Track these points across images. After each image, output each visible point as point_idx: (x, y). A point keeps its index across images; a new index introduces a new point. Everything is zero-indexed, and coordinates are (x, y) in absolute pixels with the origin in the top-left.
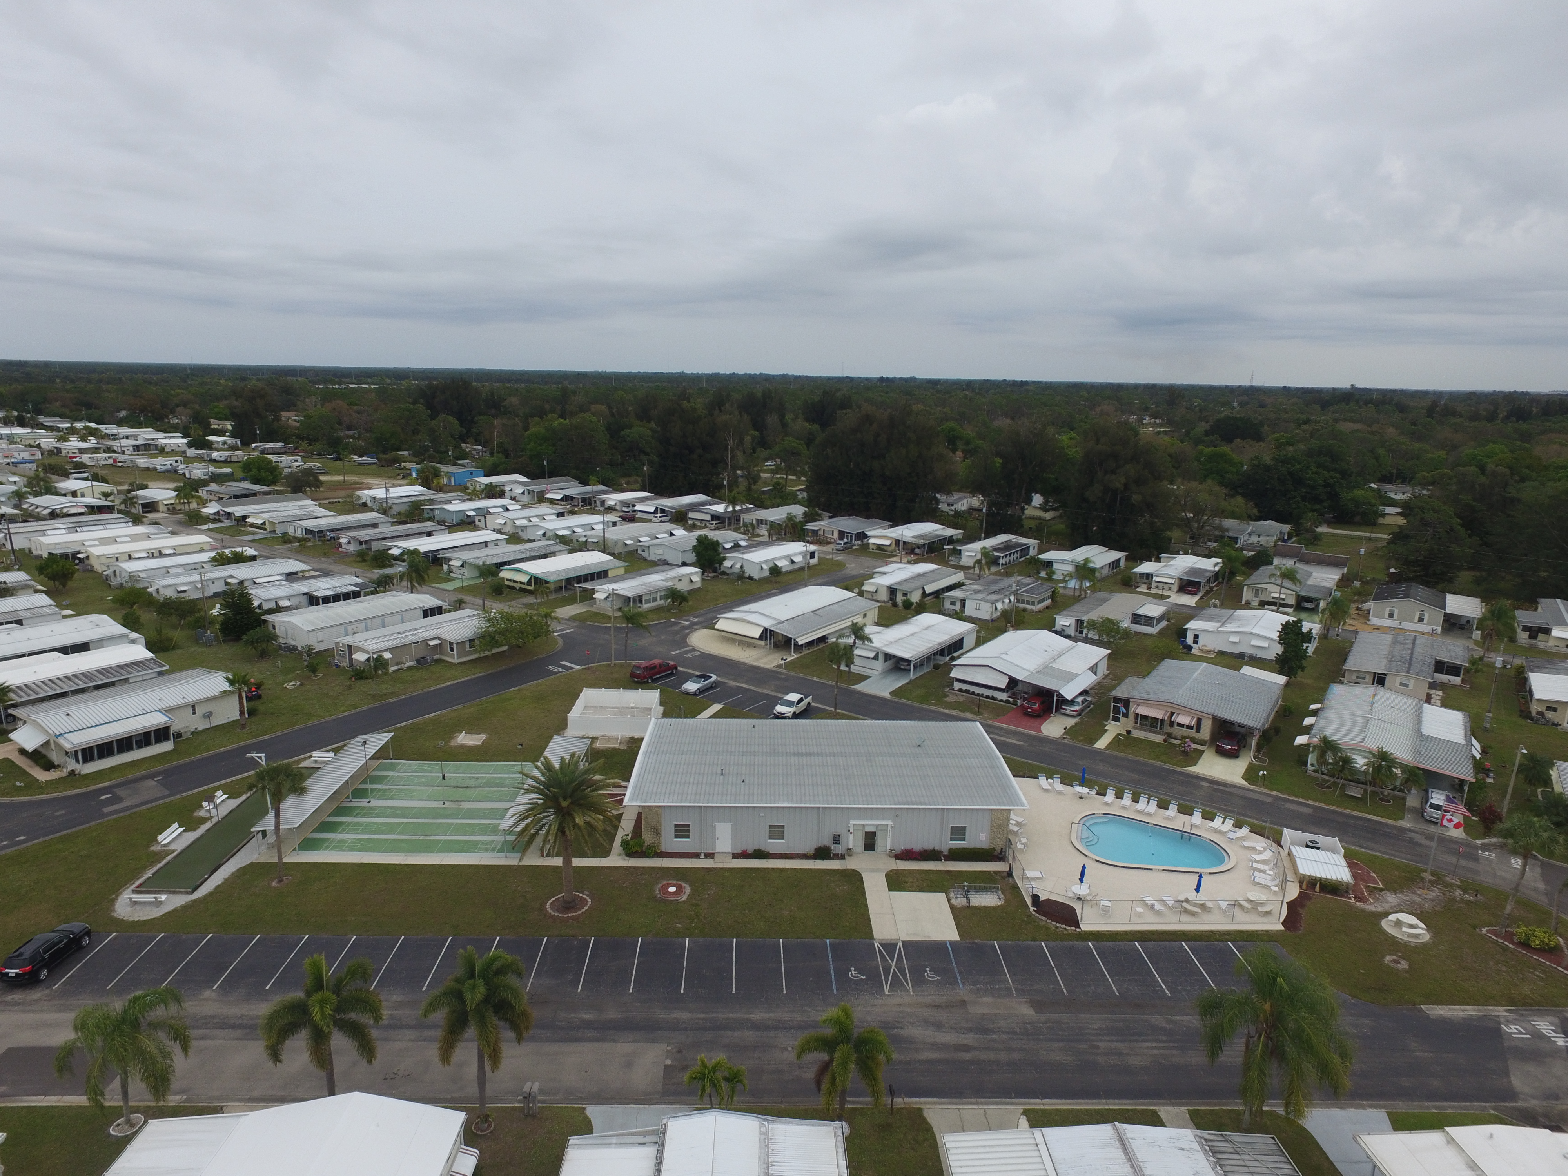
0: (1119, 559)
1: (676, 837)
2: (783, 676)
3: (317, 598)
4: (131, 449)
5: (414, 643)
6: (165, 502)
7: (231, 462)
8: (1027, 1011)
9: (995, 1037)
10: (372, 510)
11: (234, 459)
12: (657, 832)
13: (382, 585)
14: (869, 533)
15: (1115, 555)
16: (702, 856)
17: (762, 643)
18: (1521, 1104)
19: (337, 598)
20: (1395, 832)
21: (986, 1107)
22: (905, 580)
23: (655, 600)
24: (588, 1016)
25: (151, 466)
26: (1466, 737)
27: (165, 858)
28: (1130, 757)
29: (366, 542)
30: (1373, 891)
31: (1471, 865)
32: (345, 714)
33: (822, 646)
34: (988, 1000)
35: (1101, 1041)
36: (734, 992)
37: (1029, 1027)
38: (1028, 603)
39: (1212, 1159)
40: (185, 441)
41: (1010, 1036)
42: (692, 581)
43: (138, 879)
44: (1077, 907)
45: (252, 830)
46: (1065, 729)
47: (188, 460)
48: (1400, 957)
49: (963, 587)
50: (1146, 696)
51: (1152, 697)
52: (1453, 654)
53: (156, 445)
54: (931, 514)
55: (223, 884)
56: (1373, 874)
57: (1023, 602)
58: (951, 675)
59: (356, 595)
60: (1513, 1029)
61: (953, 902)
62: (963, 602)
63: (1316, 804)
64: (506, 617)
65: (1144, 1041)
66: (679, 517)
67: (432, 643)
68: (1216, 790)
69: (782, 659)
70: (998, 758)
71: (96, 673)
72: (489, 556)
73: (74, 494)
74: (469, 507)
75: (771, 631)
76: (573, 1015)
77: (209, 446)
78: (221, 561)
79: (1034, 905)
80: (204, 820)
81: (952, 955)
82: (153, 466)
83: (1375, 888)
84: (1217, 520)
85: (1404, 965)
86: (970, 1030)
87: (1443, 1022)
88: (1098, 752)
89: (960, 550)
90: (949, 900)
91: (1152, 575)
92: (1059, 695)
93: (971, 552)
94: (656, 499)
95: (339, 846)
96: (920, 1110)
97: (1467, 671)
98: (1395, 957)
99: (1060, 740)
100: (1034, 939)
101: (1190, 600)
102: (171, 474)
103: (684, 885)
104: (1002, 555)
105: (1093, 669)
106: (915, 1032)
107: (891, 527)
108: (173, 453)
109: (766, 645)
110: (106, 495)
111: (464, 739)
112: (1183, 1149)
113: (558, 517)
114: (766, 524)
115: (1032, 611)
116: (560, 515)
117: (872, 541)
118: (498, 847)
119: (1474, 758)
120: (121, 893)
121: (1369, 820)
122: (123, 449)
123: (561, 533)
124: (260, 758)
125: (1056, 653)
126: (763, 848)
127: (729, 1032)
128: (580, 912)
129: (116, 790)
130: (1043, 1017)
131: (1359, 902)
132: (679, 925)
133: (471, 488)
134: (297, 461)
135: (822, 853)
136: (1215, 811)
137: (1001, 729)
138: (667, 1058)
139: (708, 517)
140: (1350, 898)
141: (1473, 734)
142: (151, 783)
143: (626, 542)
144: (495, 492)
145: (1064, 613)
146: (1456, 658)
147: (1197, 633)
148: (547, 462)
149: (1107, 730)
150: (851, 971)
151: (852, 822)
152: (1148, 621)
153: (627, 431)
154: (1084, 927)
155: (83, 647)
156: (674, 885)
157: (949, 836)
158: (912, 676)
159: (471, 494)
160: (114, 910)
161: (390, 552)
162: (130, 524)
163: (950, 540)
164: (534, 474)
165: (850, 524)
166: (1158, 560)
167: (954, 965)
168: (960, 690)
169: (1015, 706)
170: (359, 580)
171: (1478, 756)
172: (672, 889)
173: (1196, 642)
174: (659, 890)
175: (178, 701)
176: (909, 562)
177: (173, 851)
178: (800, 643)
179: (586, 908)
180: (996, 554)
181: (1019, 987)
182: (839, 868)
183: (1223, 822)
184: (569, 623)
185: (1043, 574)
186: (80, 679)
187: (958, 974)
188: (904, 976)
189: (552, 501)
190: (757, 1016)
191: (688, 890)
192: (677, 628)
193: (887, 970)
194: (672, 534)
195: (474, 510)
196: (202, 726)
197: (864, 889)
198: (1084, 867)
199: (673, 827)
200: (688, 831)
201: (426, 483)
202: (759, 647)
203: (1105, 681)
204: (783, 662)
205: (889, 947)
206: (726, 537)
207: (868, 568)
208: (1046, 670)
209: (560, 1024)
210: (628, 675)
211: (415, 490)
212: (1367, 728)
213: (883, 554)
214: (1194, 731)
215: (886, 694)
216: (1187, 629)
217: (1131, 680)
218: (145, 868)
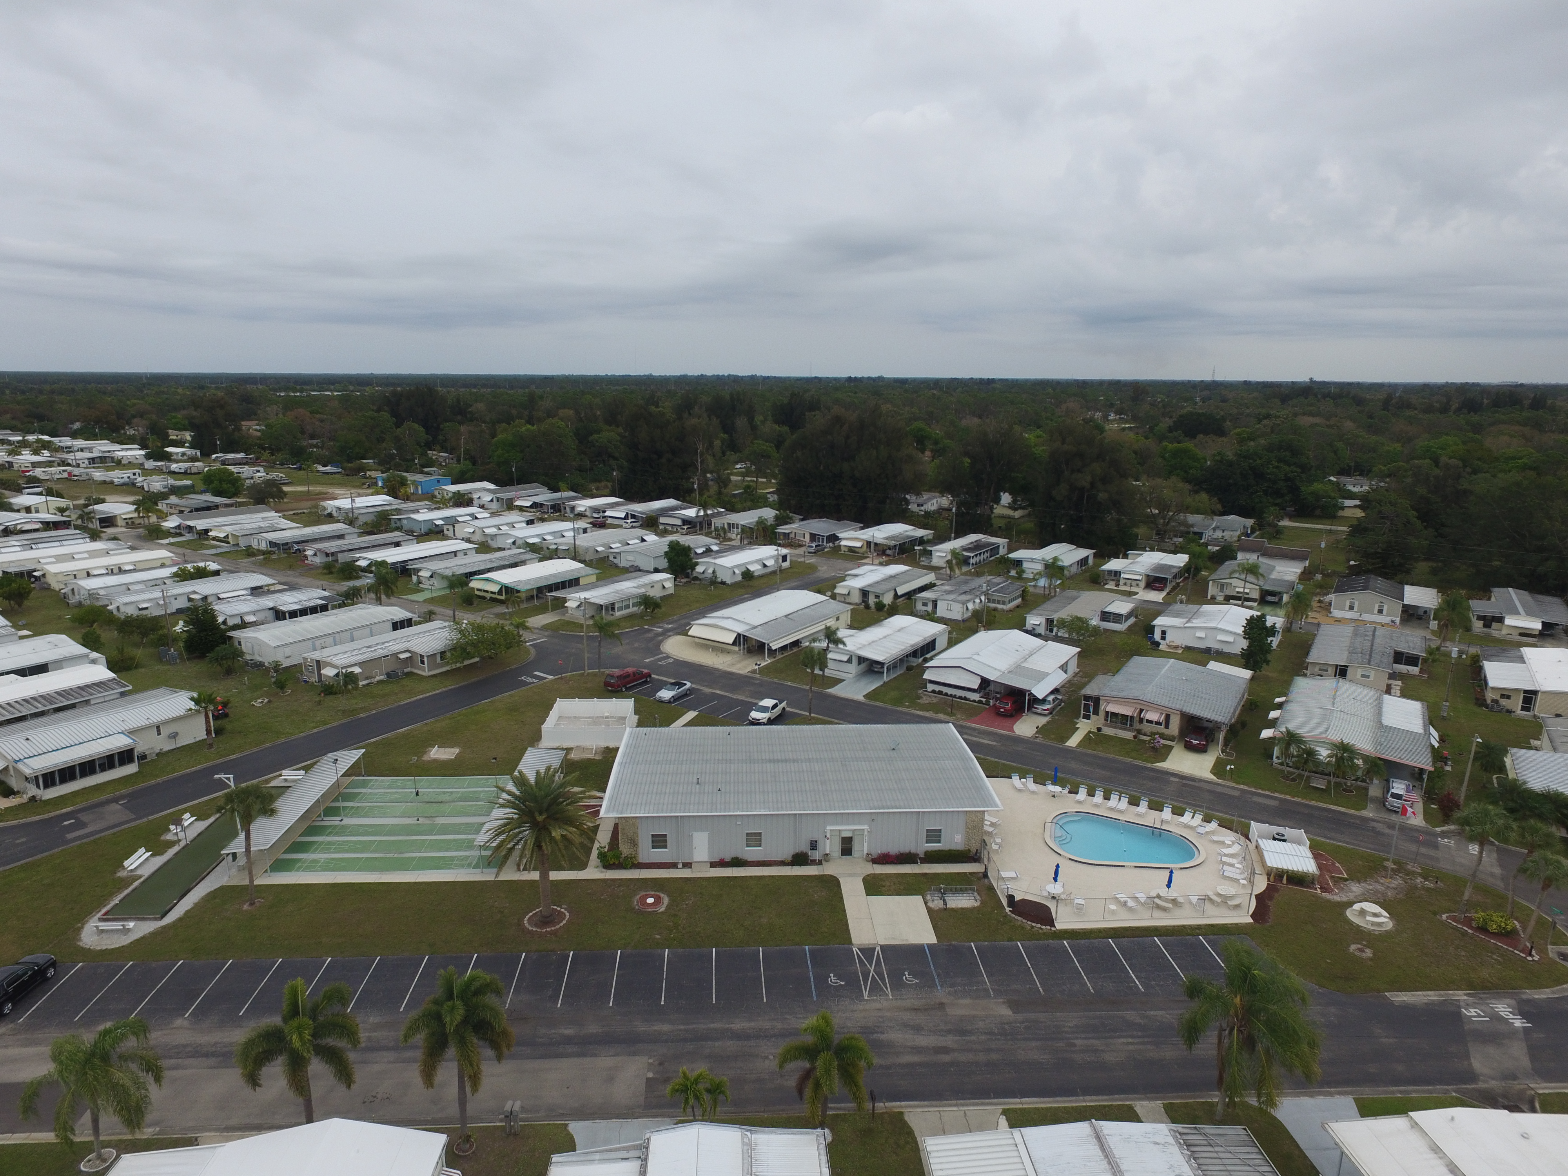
0: (1088, 557)
1: (654, 847)
2: (758, 682)
3: (284, 613)
4: (86, 462)
5: (384, 657)
6: (124, 517)
7: (191, 474)
8: (1005, 1012)
9: (973, 1038)
10: (338, 521)
11: (194, 470)
12: (634, 843)
13: (350, 598)
14: (841, 535)
15: (1083, 553)
16: (680, 866)
17: (736, 648)
18: (1481, 1085)
19: (304, 612)
20: (1358, 822)
21: (965, 1108)
22: (877, 582)
23: (628, 607)
24: (568, 1032)
25: (108, 479)
26: (1424, 726)
27: (132, 884)
28: (1101, 754)
29: (333, 554)
30: (1338, 881)
31: (1431, 852)
32: (315, 730)
33: (795, 650)
34: (967, 1001)
35: (1077, 1038)
36: (714, 1002)
37: (1007, 1027)
38: (999, 602)
39: (1186, 1152)
40: (143, 452)
41: (989, 1037)
42: (664, 587)
43: (105, 906)
44: (1052, 905)
45: (222, 852)
46: (1037, 728)
47: (146, 472)
48: (1364, 945)
49: (935, 588)
50: (1115, 693)
51: (1121, 694)
52: (1411, 645)
53: (113, 458)
54: (902, 516)
55: (192, 908)
56: (1337, 865)
57: (994, 602)
58: (924, 677)
59: (324, 608)
60: (1472, 1012)
61: (930, 904)
62: (935, 603)
63: (1282, 796)
64: (479, 629)
65: (1119, 1037)
66: (650, 523)
67: (403, 656)
68: (1184, 785)
69: (756, 664)
70: (972, 760)
71: (56, 695)
72: (458, 566)
73: (28, 510)
74: (437, 516)
75: (744, 636)
76: (553, 1031)
77: (168, 457)
78: (183, 576)
79: (1009, 905)
80: (172, 844)
81: (930, 958)
82: (110, 479)
83: (1341, 878)
84: (1182, 516)
85: (1368, 953)
86: (949, 1032)
87: (1406, 1008)
88: (1070, 750)
89: (931, 551)
90: (926, 903)
91: (1120, 572)
92: (1031, 694)
93: (942, 552)
94: (626, 504)
95: (312, 866)
96: (901, 1113)
97: (1425, 660)
98: (1360, 946)
99: (1032, 740)
100: (1010, 940)
101: (1157, 596)
102: (129, 487)
103: (662, 895)
104: (972, 555)
105: (1064, 668)
106: (894, 1036)
107: (862, 528)
108: (130, 465)
109: (740, 650)
110: (62, 510)
111: (436, 753)
112: (1158, 1144)
113: (527, 524)
114: (738, 528)
115: (1003, 610)
116: (530, 522)
117: (843, 543)
118: (474, 863)
119: (1432, 746)
120: (87, 921)
121: (1335, 811)
122: (78, 462)
123: (531, 541)
124: (228, 779)
125: (1027, 652)
126: (740, 856)
127: (710, 1043)
128: (558, 927)
129: (79, 815)
130: (1020, 1017)
131: (1325, 892)
132: (658, 937)
133: (439, 496)
134: (259, 471)
135: (800, 859)
136: (1184, 806)
137: (974, 729)
138: (648, 1071)
139: (679, 522)
140: (1316, 889)
141: (1431, 723)
142: (115, 807)
143: (597, 549)
144: (463, 500)
145: (1034, 611)
146: (1414, 649)
147: (1164, 629)
148: (516, 469)
149: (1078, 728)
150: (830, 977)
151: (829, 828)
152: (1117, 618)
153: (595, 436)
154: (1060, 925)
155: (41, 669)
156: (652, 896)
157: (925, 839)
158: (885, 678)
159: (439, 503)
160: (80, 940)
161: (358, 563)
162: (88, 540)
163: (921, 541)
164: (503, 480)
165: (821, 526)
166: (1126, 556)
167: (932, 968)
168: (933, 692)
169: (987, 707)
170: (326, 594)
171: (1436, 745)
172: (650, 900)
173: (1163, 638)
174: (637, 902)
175: (143, 722)
176: (881, 564)
177: (140, 877)
178: (774, 648)
179: (564, 922)
180: (965, 554)
181: (996, 987)
182: (817, 874)
183: (1193, 817)
184: (541, 632)
185: (1013, 573)
186: (39, 702)
187: (936, 977)
188: (883, 980)
189: (521, 509)
190: (739, 1025)
191: (666, 900)
192: (649, 635)
193: (866, 976)
194: (643, 540)
195: (442, 519)
196: (168, 746)
197: (842, 894)
198: (1058, 866)
199: (650, 836)
200: (666, 841)
201: (393, 492)
202: (734, 652)
203: (1076, 678)
204: (757, 667)
205: (868, 952)
206: (697, 542)
207: (840, 570)
208: (1017, 669)
209: (540, 1040)
210: (602, 684)
211: (381, 500)
212: (1329, 720)
213: (855, 556)
214: (1163, 727)
215: (860, 697)
216: (1154, 626)
217: (1100, 678)
218: (111, 895)
